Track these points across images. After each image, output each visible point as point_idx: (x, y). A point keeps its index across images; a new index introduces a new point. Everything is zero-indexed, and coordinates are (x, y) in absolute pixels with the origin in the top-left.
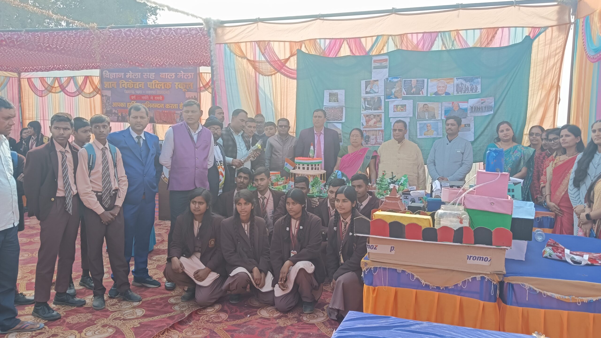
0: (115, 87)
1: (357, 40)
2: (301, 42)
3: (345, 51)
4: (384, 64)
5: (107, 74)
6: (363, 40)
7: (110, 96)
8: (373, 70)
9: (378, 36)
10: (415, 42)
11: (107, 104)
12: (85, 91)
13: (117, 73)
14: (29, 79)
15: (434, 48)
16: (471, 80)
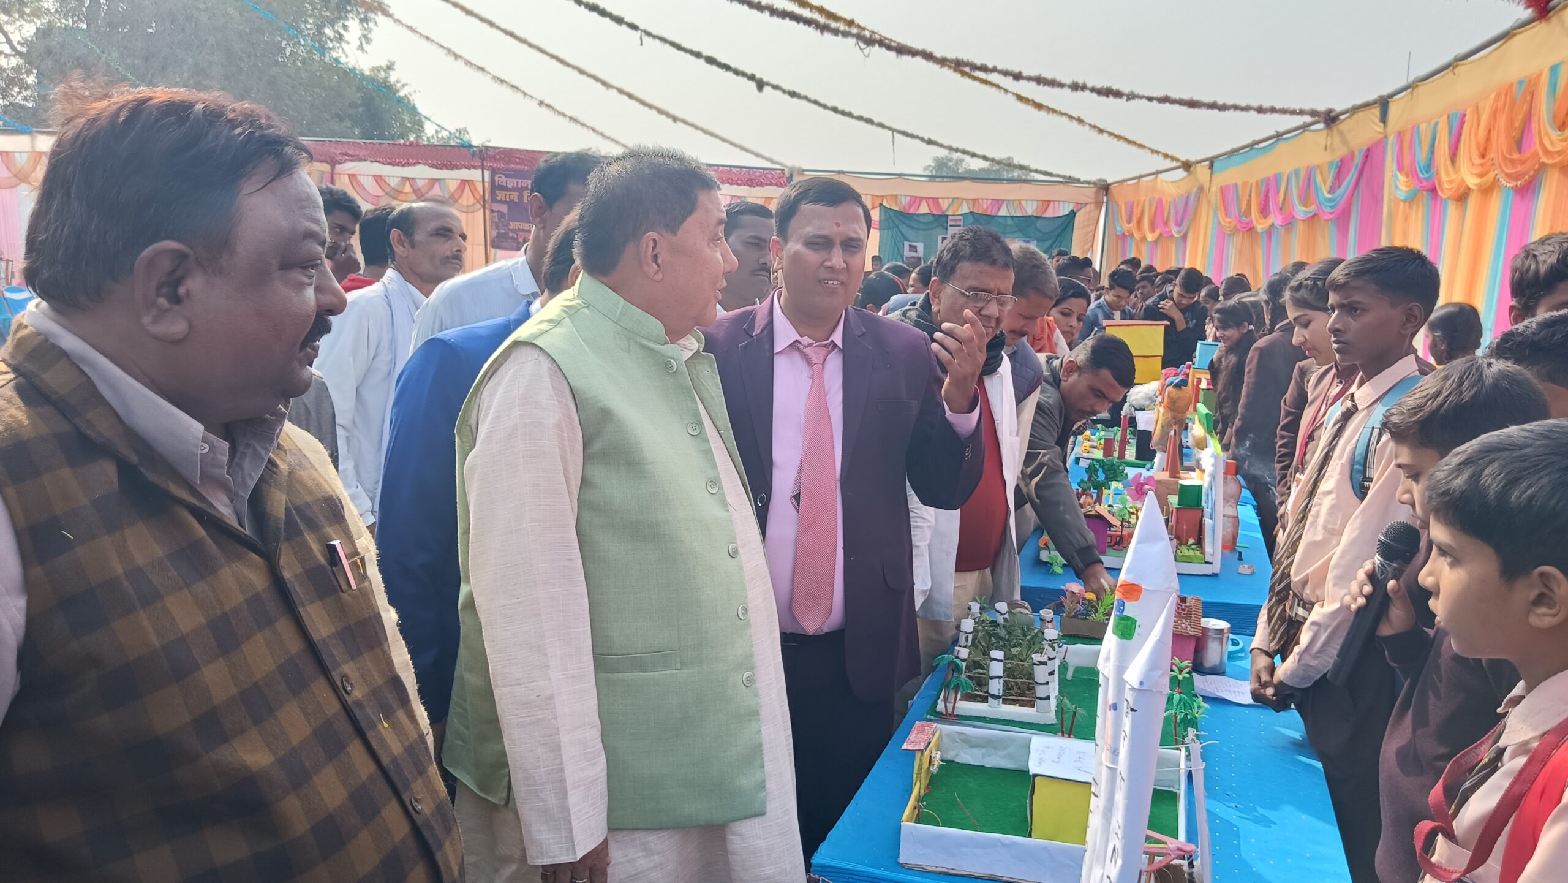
0: (516, 200)
1: (935, 200)
2: (882, 197)
3: (924, 209)
4: (958, 223)
5: (501, 179)
6: (941, 201)
7: (506, 212)
8: (949, 228)
9: (954, 199)
10: (985, 206)
11: (500, 224)
12: (460, 201)
13: (520, 181)
14: (352, 177)
15: (1001, 213)
16: (1028, 242)
